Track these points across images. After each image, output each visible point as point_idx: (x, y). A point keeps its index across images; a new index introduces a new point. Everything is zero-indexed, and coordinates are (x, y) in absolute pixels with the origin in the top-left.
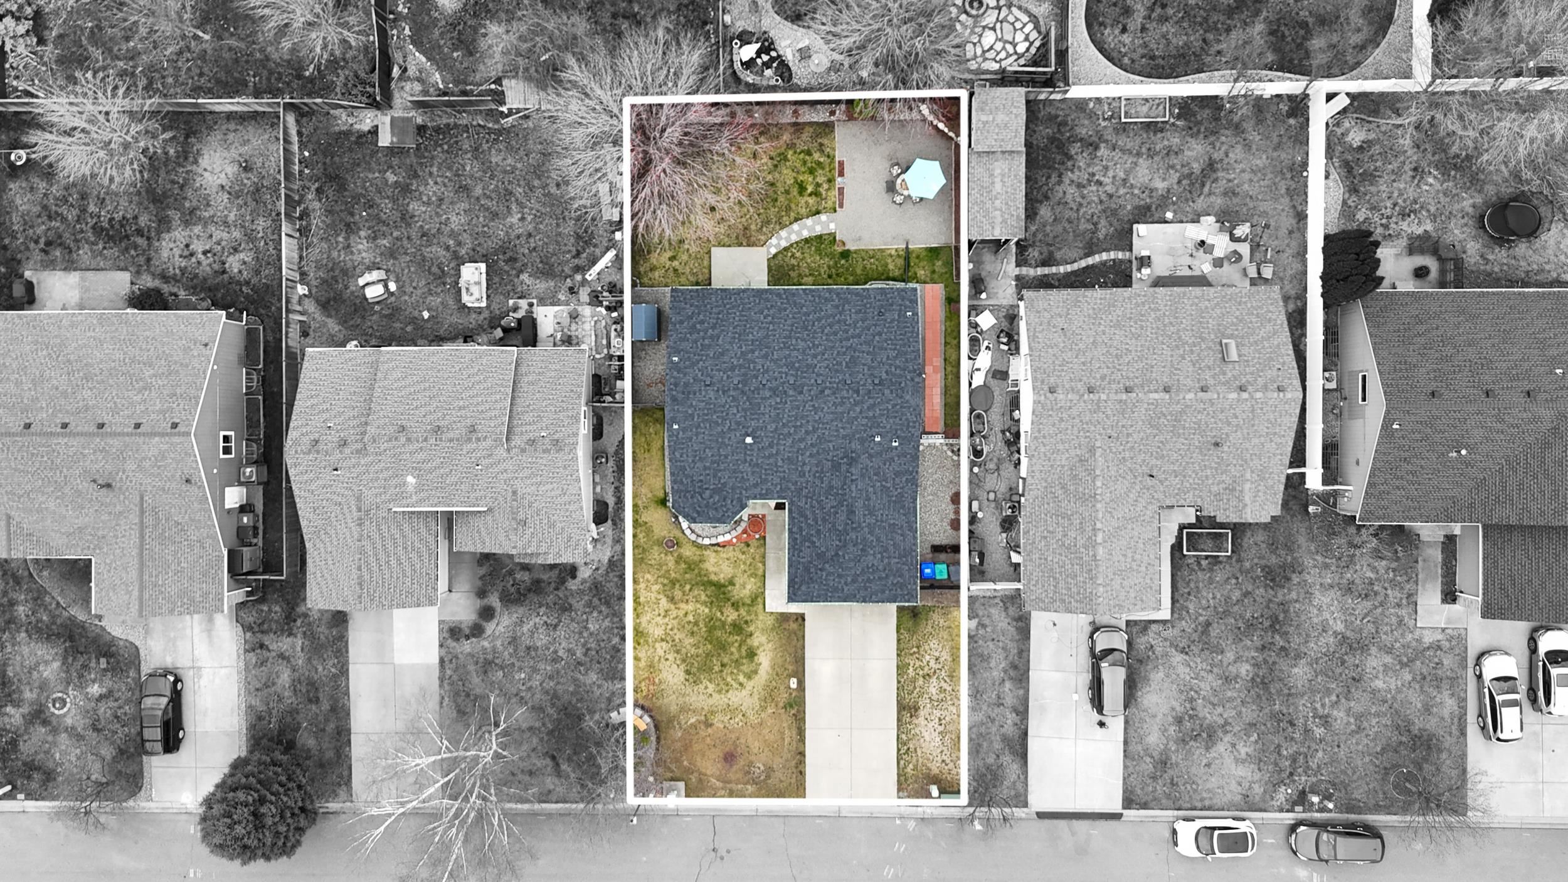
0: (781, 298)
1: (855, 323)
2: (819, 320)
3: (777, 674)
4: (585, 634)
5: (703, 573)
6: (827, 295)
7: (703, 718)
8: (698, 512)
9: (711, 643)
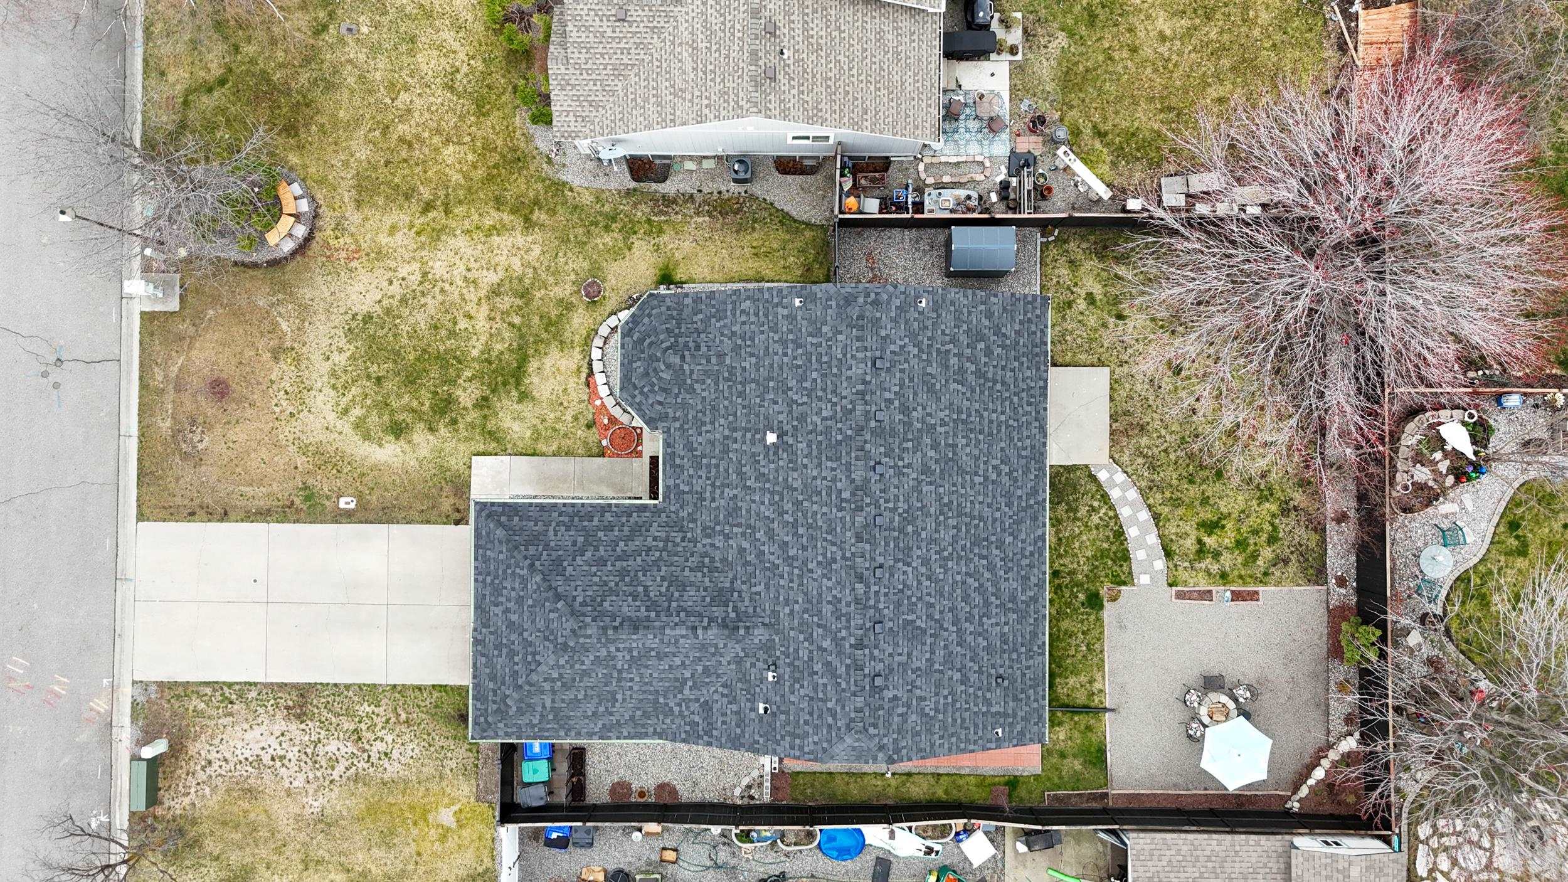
0: (1029, 496)
1: (984, 634)
2: (991, 568)
3: (363, 475)
4: (436, 139)
5: (542, 347)
6: (1034, 580)
7: (288, 344)
8: (641, 341)
9: (418, 359)
